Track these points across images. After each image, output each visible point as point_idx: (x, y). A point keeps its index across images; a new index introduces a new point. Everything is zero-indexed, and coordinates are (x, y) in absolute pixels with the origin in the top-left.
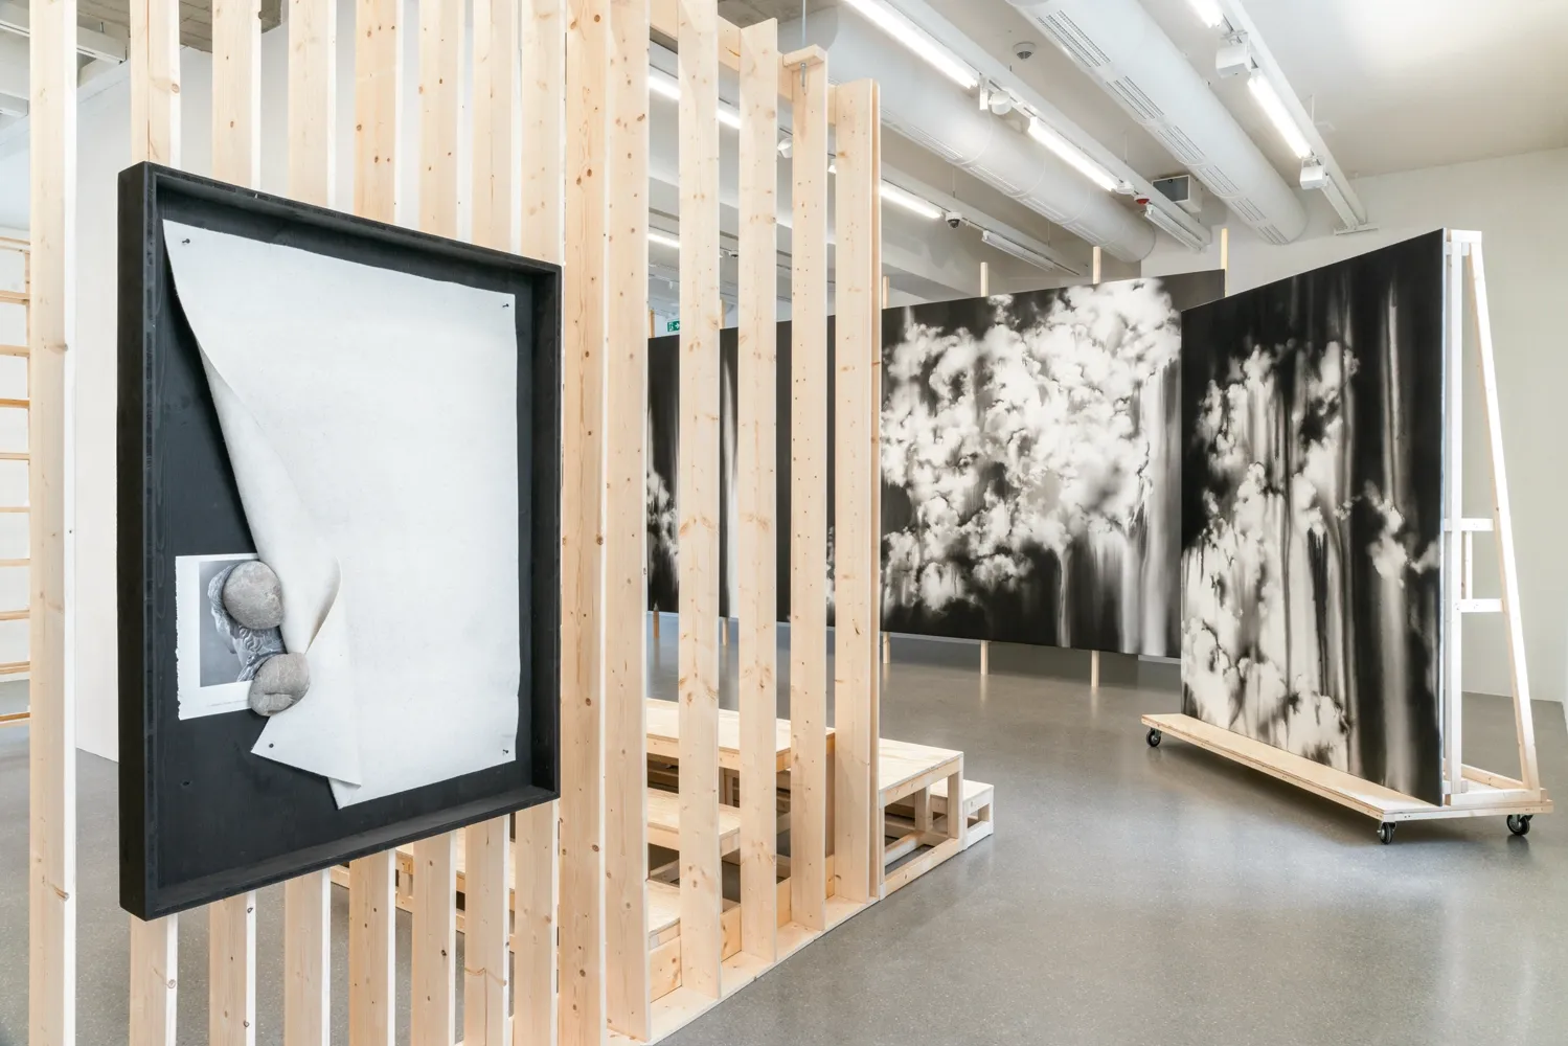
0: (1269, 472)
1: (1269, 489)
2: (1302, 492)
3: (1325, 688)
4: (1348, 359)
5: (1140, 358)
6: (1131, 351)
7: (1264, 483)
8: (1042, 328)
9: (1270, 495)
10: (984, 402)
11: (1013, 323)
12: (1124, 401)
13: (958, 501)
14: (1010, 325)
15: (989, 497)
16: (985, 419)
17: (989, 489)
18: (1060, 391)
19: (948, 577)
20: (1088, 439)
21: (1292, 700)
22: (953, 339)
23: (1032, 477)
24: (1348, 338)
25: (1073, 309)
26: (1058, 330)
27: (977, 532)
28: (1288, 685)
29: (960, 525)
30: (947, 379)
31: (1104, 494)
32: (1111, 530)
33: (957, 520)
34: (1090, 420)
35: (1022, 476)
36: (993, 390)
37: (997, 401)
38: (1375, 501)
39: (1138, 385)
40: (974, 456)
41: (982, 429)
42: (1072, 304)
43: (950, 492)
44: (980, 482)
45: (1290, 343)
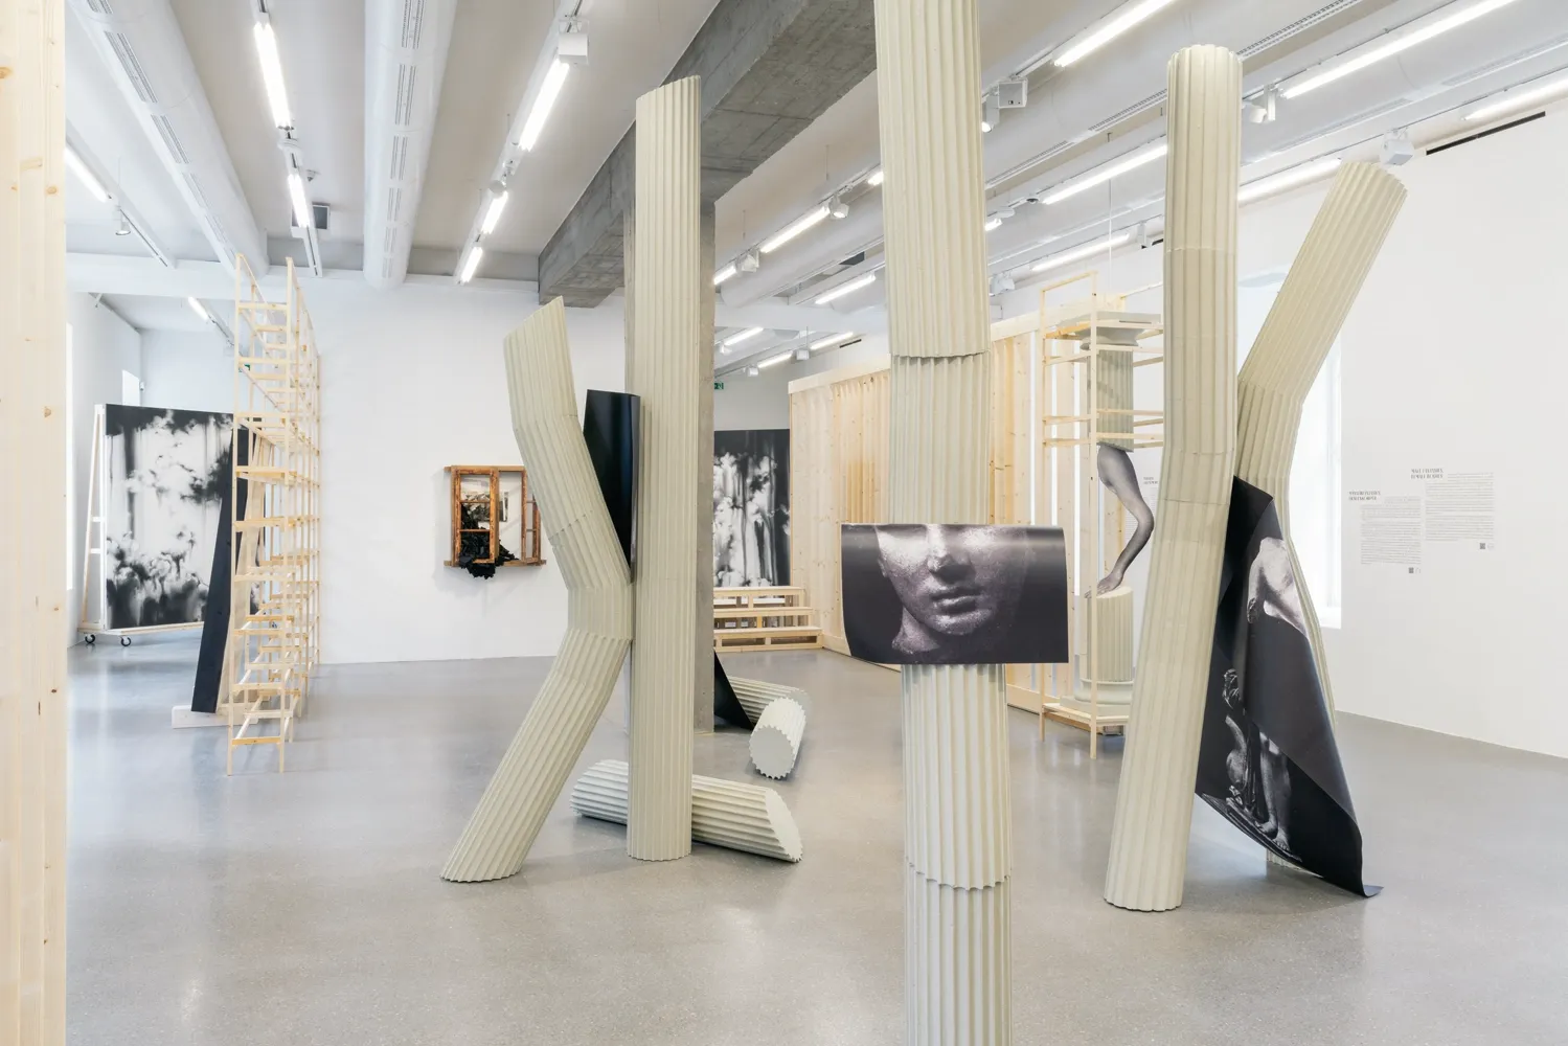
1: (735, 506)
2: (751, 507)
3: (763, 574)
4: (772, 463)
7: (732, 504)
24: (773, 456)
38: (785, 511)
45: (745, 454)
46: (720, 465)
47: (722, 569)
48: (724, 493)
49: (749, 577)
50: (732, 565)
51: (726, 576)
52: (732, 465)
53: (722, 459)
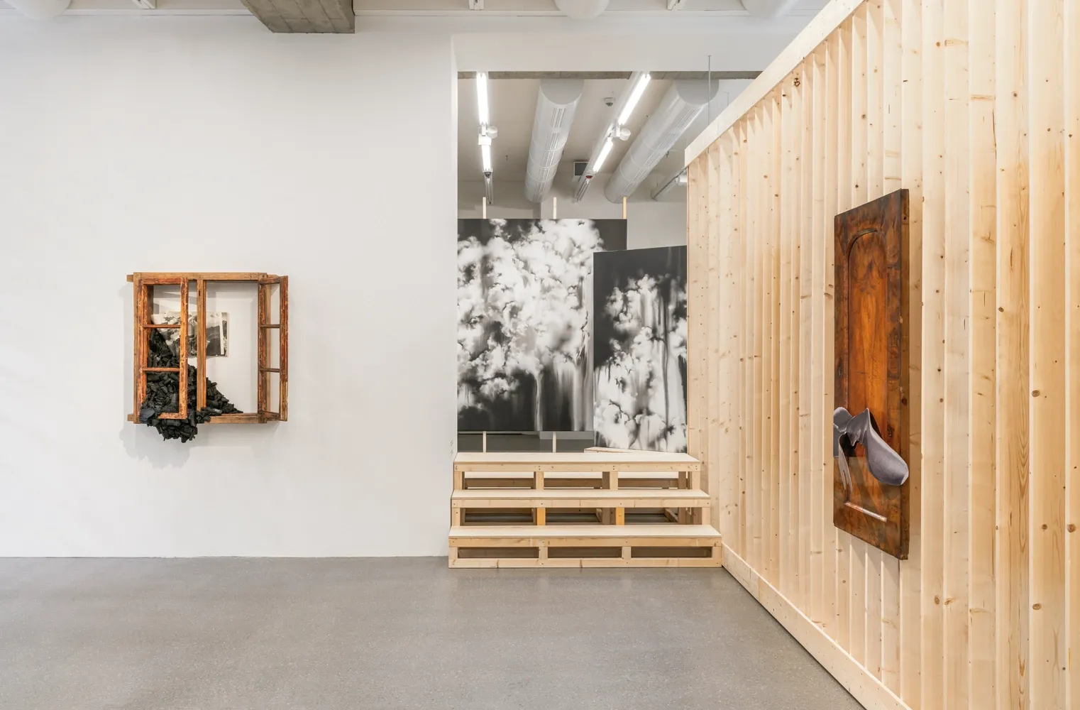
0: (654, 330)
1: (654, 337)
5: (582, 264)
6: (577, 260)
8: (524, 242)
9: (655, 341)
10: (487, 284)
11: (506, 237)
12: (574, 287)
13: (470, 346)
14: (504, 238)
15: (491, 342)
16: (488, 295)
17: (490, 338)
18: (536, 280)
19: (463, 393)
20: (552, 309)
21: (670, 429)
22: (466, 243)
23: (518, 330)
25: (544, 232)
26: (534, 243)
27: (483, 365)
28: (667, 423)
29: (471, 360)
30: (462, 268)
31: (562, 341)
32: (566, 361)
33: (469, 357)
34: (554, 298)
35: (512, 330)
36: (493, 277)
37: (496, 284)
39: (581, 279)
40: (481, 317)
41: (486, 301)
42: (544, 229)
43: (465, 340)
44: (485, 333)
45: (667, 276)
46: (637, 289)
47: (639, 412)
48: (642, 322)
49: (671, 423)
50: (652, 408)
51: (644, 420)
52: (652, 289)
53: (640, 283)
